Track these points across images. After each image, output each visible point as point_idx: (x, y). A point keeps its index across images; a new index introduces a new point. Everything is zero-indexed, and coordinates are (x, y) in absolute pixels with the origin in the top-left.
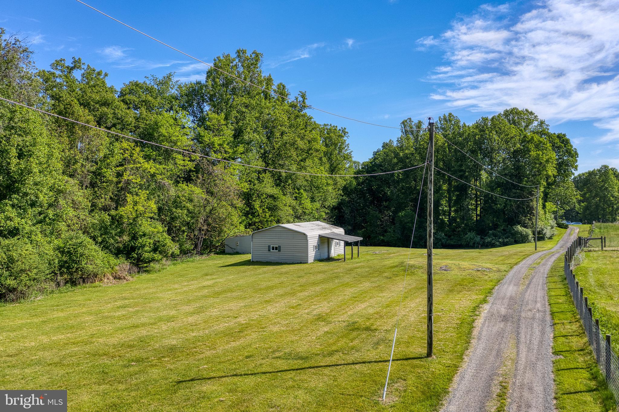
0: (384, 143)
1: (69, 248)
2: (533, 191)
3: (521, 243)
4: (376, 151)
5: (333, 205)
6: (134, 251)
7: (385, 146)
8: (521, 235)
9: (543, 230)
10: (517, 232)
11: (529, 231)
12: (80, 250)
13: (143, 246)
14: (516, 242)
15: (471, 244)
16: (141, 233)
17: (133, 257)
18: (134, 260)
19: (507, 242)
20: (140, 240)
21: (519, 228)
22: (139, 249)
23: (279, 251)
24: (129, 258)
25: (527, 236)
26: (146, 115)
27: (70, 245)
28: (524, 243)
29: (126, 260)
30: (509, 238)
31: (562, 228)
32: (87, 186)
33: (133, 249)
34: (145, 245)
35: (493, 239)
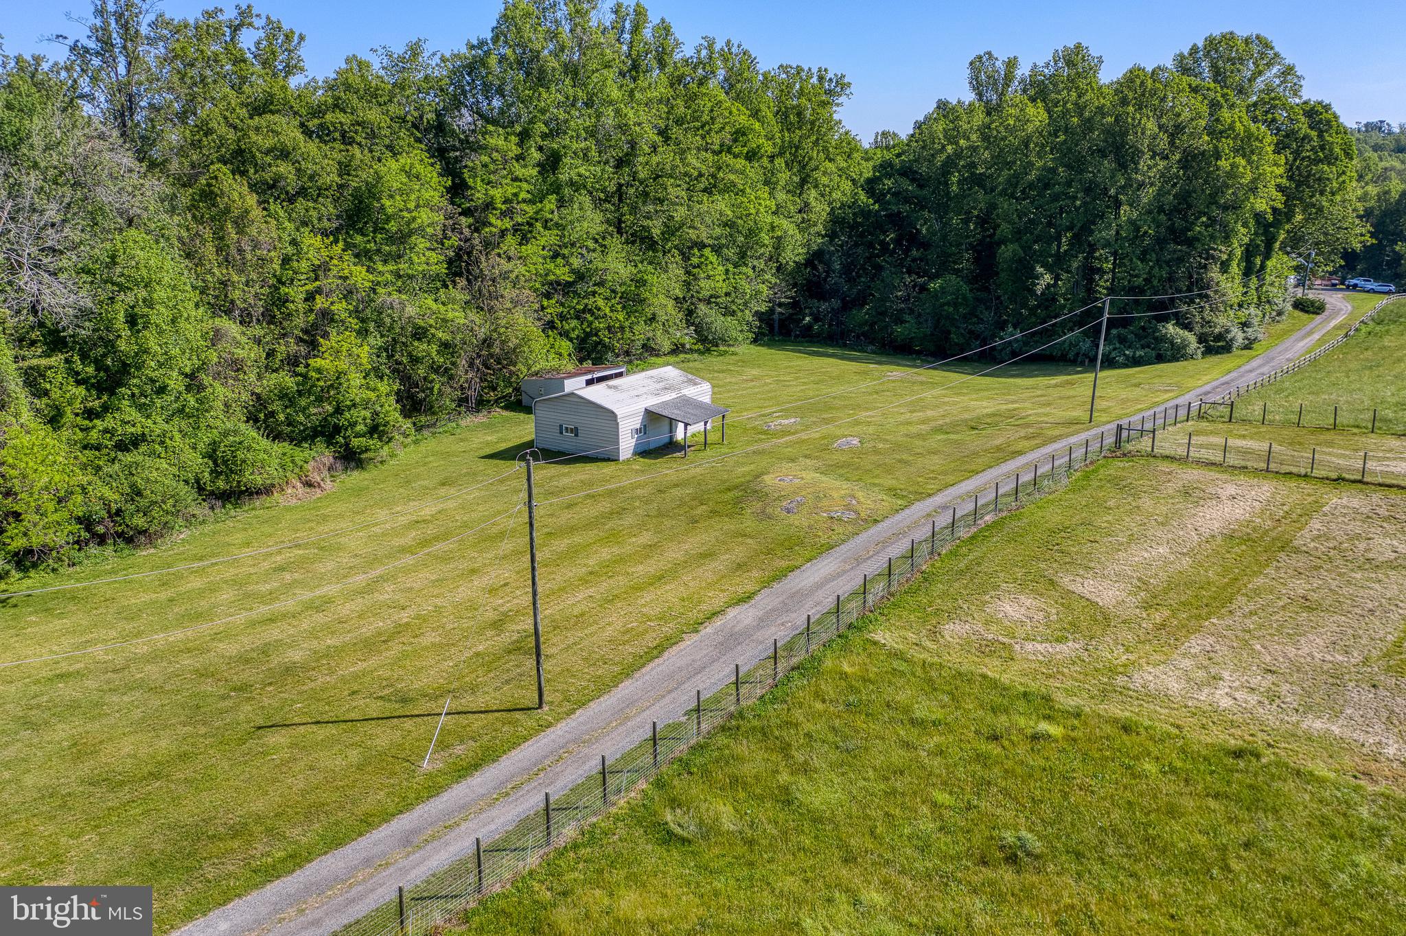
0: (940, 100)
1: (224, 452)
2: (1215, 250)
3: (1169, 361)
4: (921, 119)
5: (795, 262)
6: (339, 433)
7: (942, 106)
8: (1172, 343)
9: (1228, 331)
10: (1163, 339)
11: (1191, 338)
12: (240, 455)
13: (353, 425)
14: (1160, 359)
15: (1071, 355)
16: (348, 403)
17: (337, 443)
18: (340, 447)
19: (1141, 357)
20: (347, 415)
21: (1171, 329)
22: (346, 430)
23: (576, 435)
24: (332, 444)
25: (1185, 346)
26: (361, 161)
27: (225, 446)
28: (1177, 360)
29: (327, 447)
30: (1147, 350)
31: (1307, 312)
32: (258, 320)
33: (337, 429)
34: (356, 423)
35: (1115, 349)
